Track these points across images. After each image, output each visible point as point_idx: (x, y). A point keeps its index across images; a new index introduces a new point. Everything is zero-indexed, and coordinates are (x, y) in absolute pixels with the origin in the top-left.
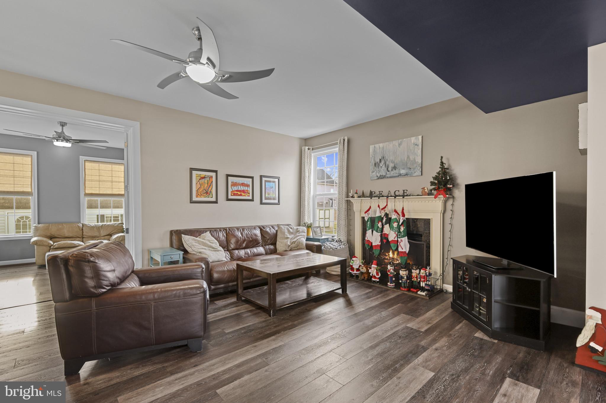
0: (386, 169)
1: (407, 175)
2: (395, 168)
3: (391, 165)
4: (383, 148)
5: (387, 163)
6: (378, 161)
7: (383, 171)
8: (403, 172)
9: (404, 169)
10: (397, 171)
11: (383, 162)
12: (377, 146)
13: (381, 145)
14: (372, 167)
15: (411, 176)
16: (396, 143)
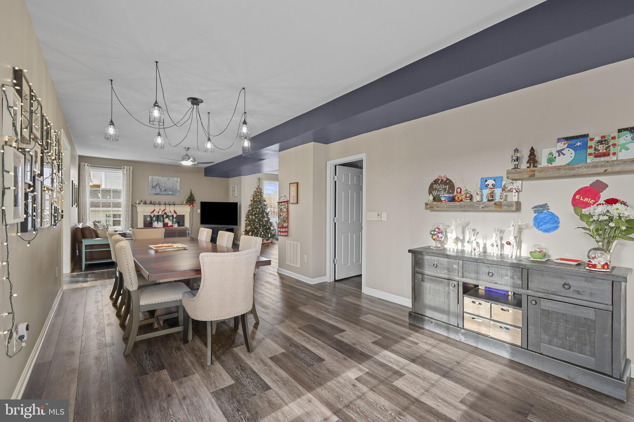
0: (160, 190)
1: (172, 194)
2: (165, 190)
3: (163, 189)
4: (158, 179)
5: (161, 187)
6: (155, 185)
7: (158, 191)
8: (170, 193)
9: (170, 192)
10: (167, 192)
11: (158, 187)
12: (154, 177)
13: (157, 177)
14: (150, 188)
15: (175, 195)
16: (166, 178)
